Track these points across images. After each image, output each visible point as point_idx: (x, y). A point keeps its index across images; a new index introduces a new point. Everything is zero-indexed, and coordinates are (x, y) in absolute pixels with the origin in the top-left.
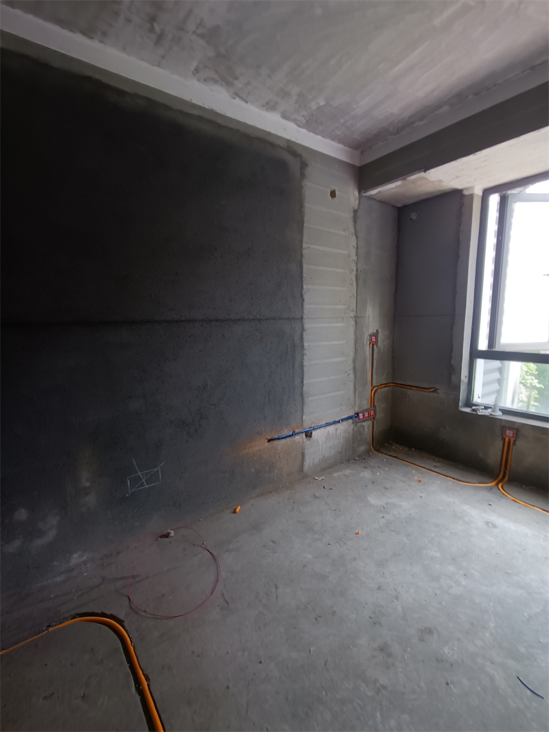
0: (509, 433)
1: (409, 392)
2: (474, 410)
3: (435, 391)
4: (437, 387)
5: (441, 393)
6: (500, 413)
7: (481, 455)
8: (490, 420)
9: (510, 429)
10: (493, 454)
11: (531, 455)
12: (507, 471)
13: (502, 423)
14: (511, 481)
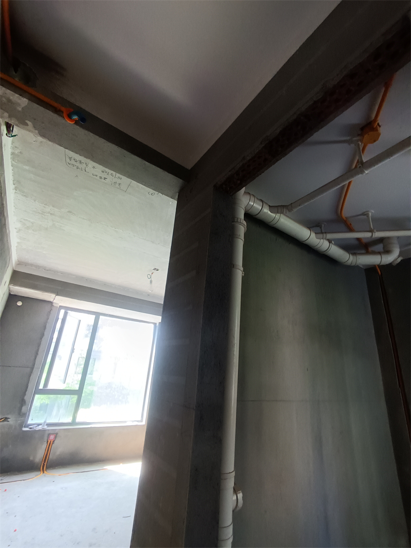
0: (52, 437)
2: (31, 428)
3: (6, 419)
4: (9, 417)
5: (12, 421)
6: (46, 427)
7: (31, 459)
8: (43, 431)
9: (53, 434)
10: (40, 455)
11: (60, 448)
12: (45, 464)
13: (50, 432)
14: (47, 468)
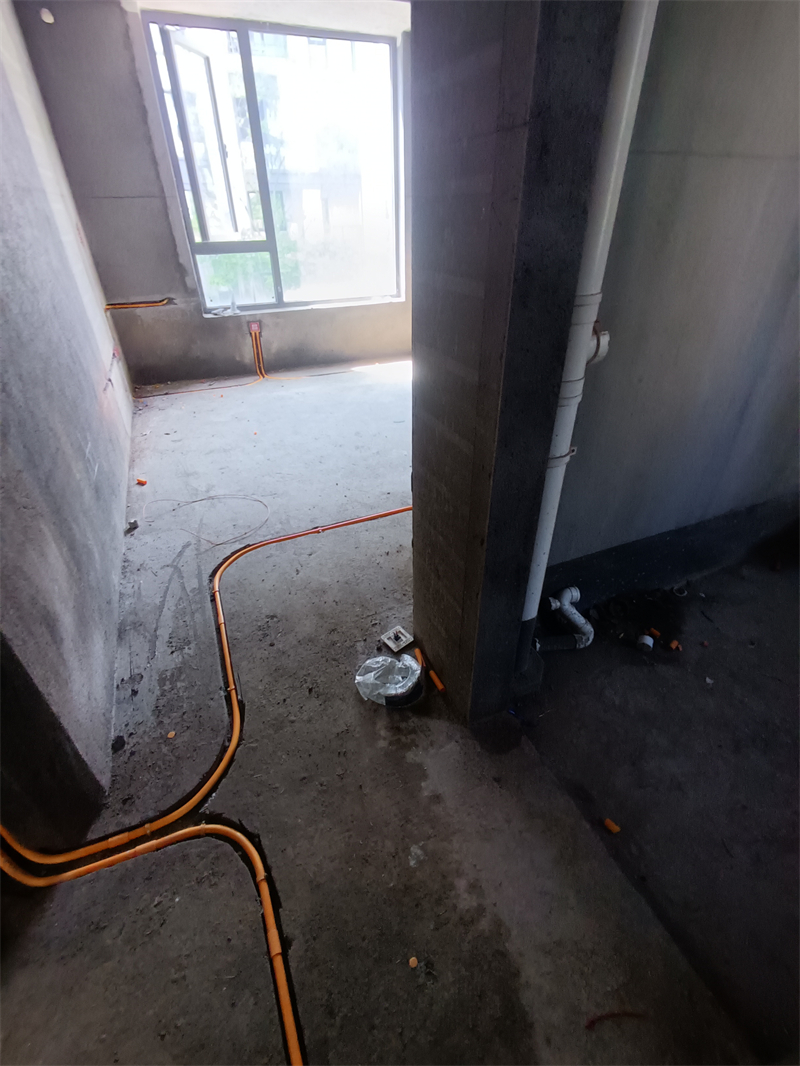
0: (255, 327)
1: (138, 311)
2: (215, 314)
3: (170, 301)
4: (172, 296)
5: (181, 303)
6: (238, 311)
7: (238, 359)
8: (235, 318)
9: (254, 322)
10: (248, 354)
11: (275, 341)
12: (261, 365)
13: (247, 319)
14: (268, 371)
